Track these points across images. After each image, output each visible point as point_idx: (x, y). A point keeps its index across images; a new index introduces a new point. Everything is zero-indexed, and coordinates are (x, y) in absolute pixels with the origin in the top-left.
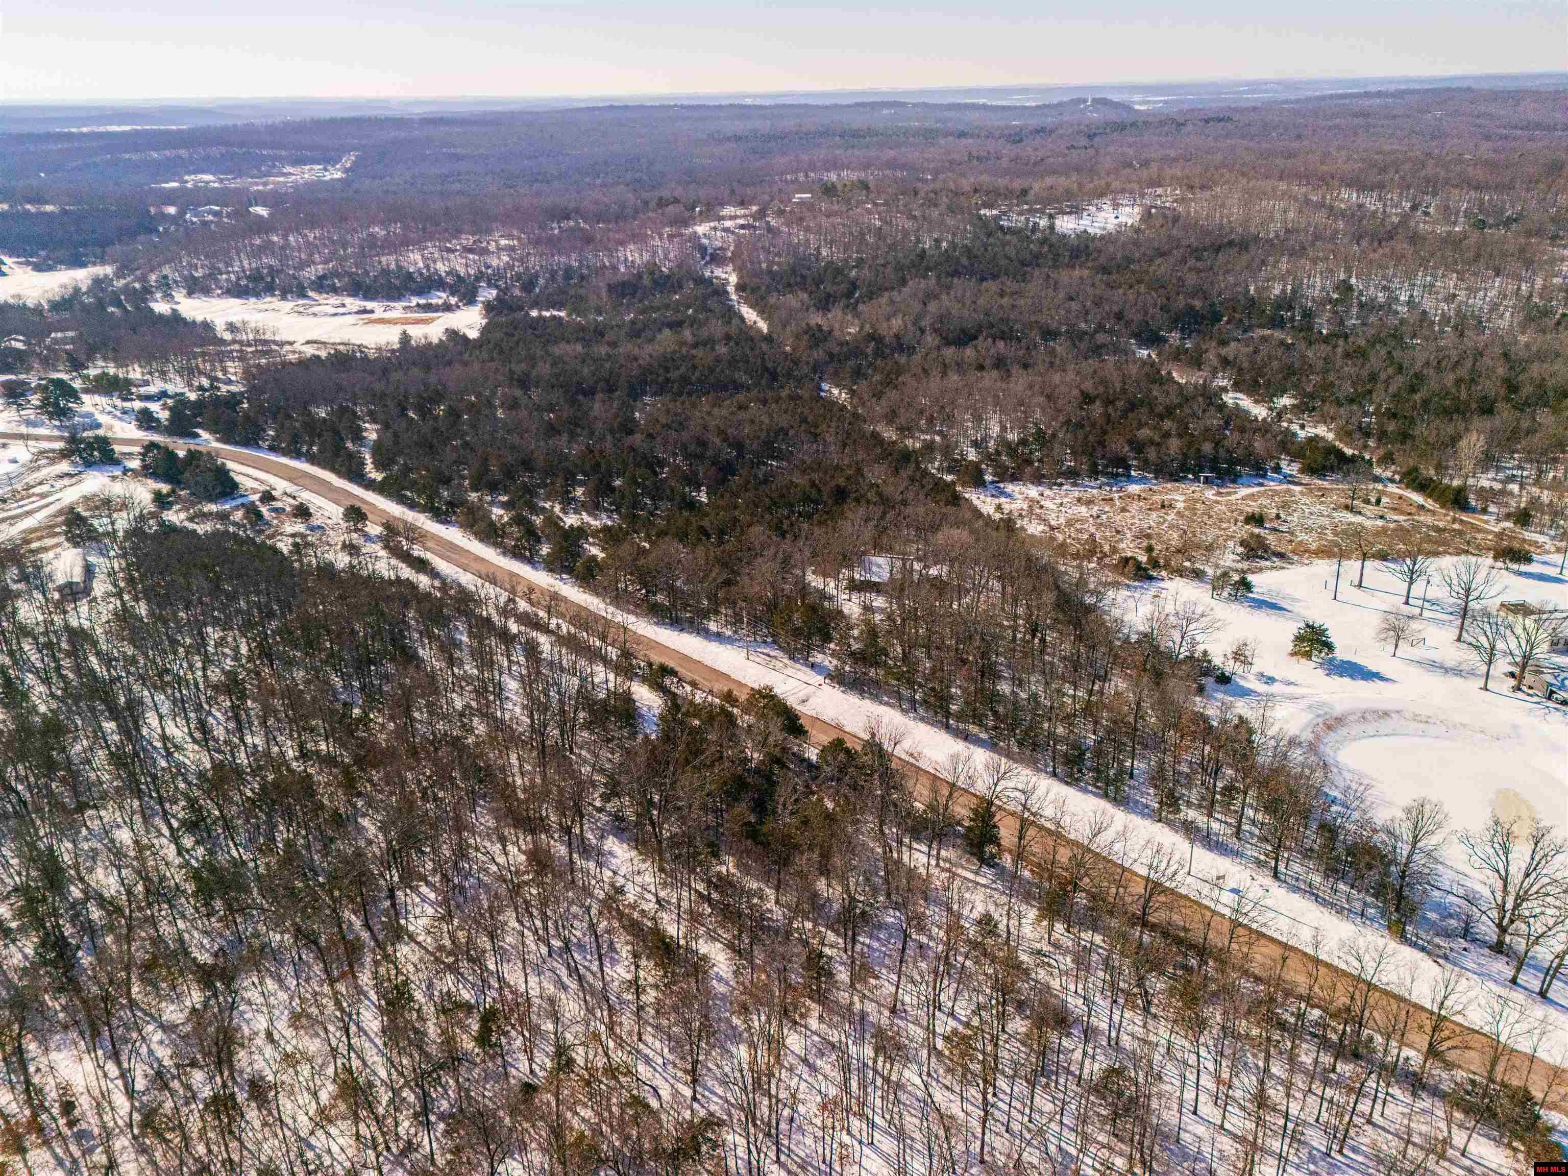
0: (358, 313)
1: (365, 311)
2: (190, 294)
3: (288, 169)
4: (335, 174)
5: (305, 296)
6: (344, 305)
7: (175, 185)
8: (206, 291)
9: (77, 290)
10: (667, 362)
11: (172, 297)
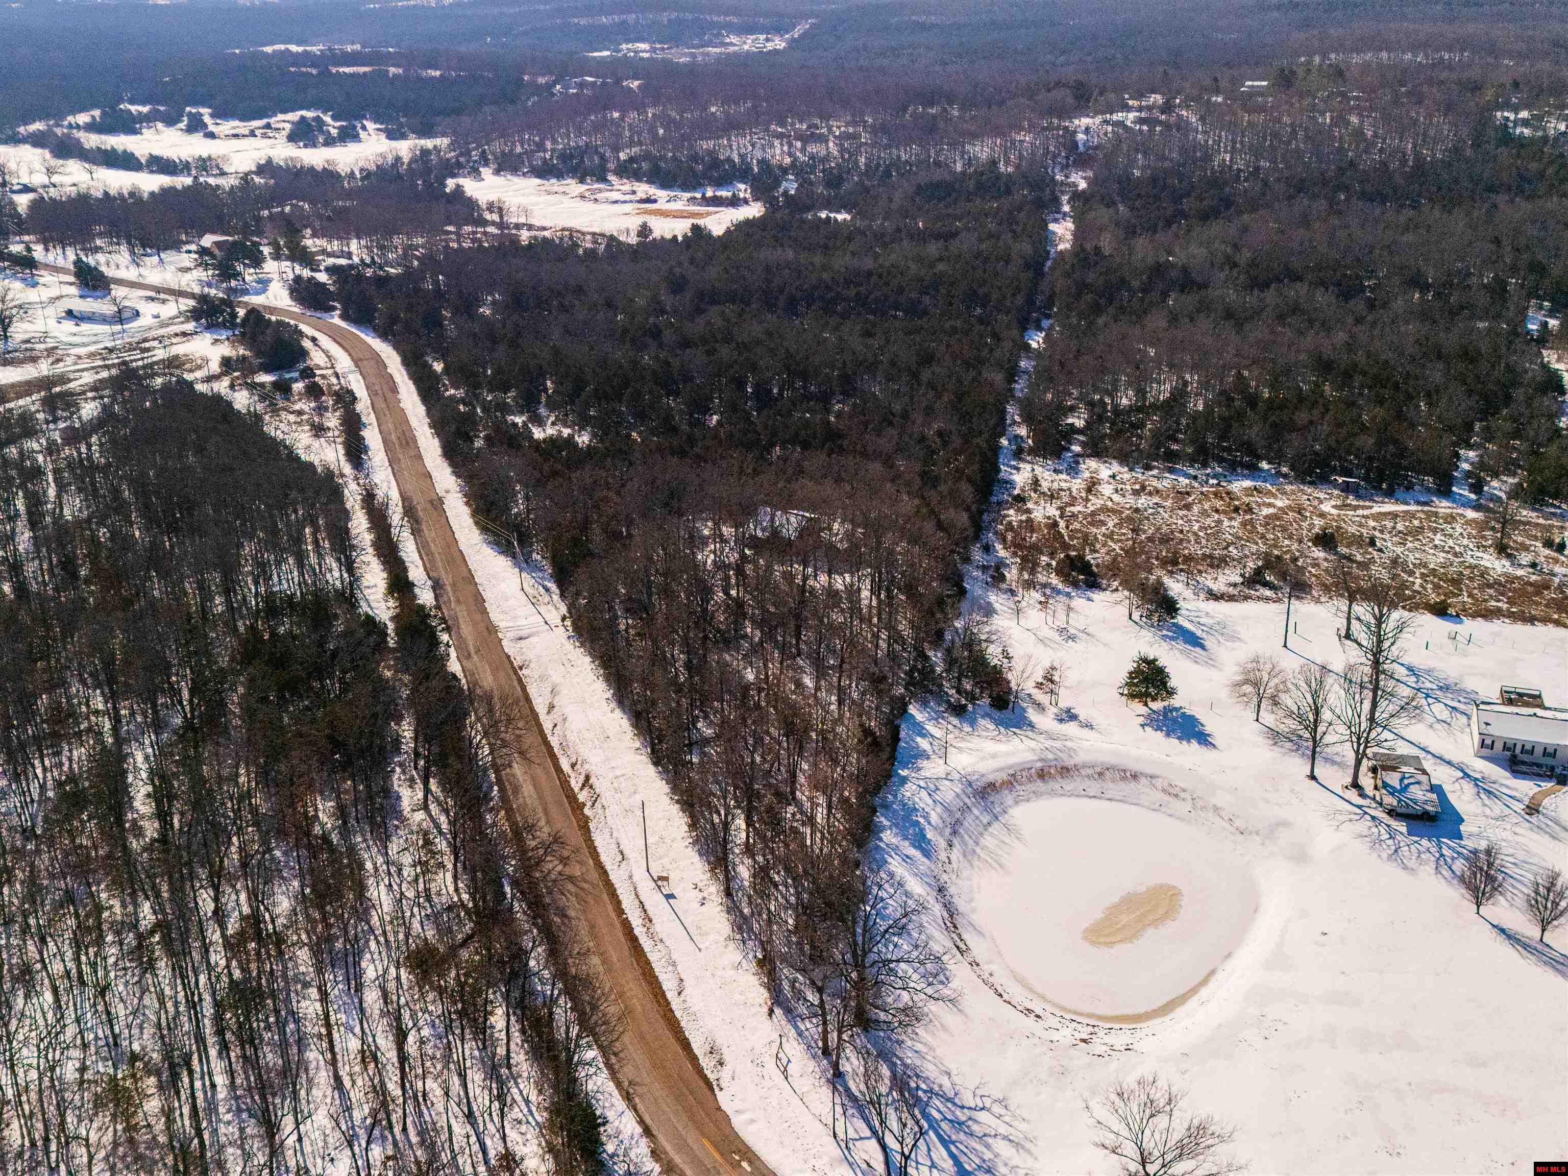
0: (642, 201)
1: (649, 200)
2: (497, 172)
3: (734, 39)
4: (778, 43)
5: (604, 180)
6: (634, 192)
7: (606, 53)
8: (514, 169)
9: (398, 159)
10: (852, 278)
11: (479, 173)
